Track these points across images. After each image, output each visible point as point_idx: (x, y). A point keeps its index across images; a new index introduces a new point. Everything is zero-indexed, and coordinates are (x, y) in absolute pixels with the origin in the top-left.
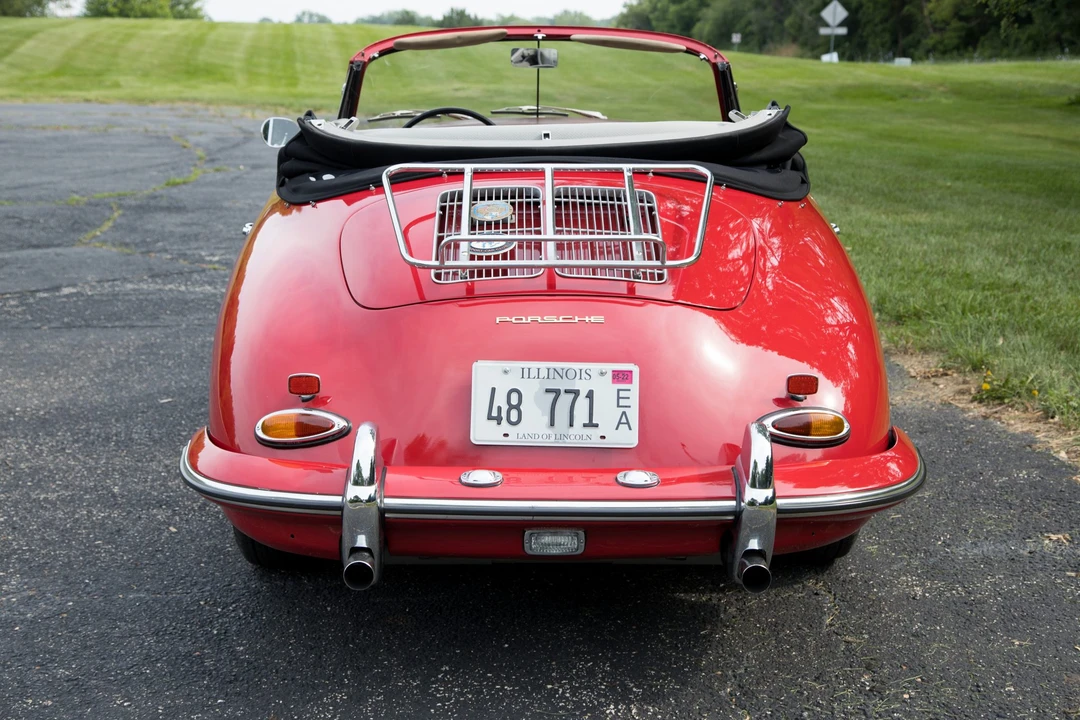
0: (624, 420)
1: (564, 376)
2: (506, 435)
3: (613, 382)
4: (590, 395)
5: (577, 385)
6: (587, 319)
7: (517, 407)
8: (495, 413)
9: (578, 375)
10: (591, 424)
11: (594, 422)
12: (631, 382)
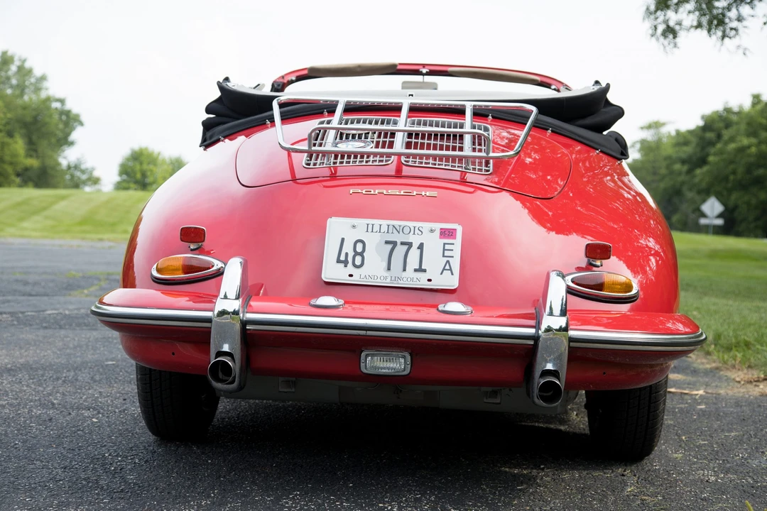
0: (447, 267)
1: (401, 232)
2: (351, 276)
3: (440, 238)
4: (421, 247)
5: (411, 238)
6: (423, 194)
7: (361, 254)
8: (342, 258)
9: (413, 231)
10: (420, 270)
11: (423, 268)
12: (455, 238)
